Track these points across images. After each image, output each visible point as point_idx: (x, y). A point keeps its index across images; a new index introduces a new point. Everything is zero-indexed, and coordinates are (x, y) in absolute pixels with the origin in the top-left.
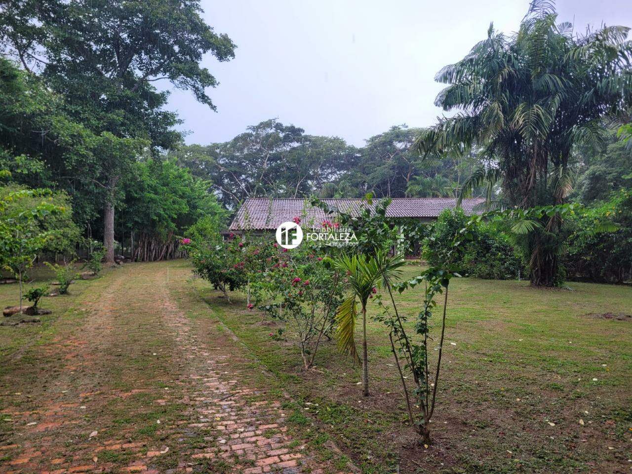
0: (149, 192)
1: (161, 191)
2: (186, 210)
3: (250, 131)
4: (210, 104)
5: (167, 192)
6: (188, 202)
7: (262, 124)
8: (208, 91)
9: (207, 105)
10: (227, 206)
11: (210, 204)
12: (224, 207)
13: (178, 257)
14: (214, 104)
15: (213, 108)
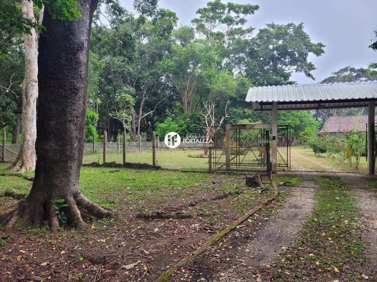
0: (282, 116)
1: (287, 115)
2: (298, 123)
3: (333, 75)
4: (312, 77)
5: (290, 115)
6: (299, 119)
7: (341, 70)
8: (311, 72)
9: (310, 78)
10: (318, 118)
11: (309, 119)
12: (317, 120)
13: (293, 146)
14: (314, 77)
15: (314, 79)
